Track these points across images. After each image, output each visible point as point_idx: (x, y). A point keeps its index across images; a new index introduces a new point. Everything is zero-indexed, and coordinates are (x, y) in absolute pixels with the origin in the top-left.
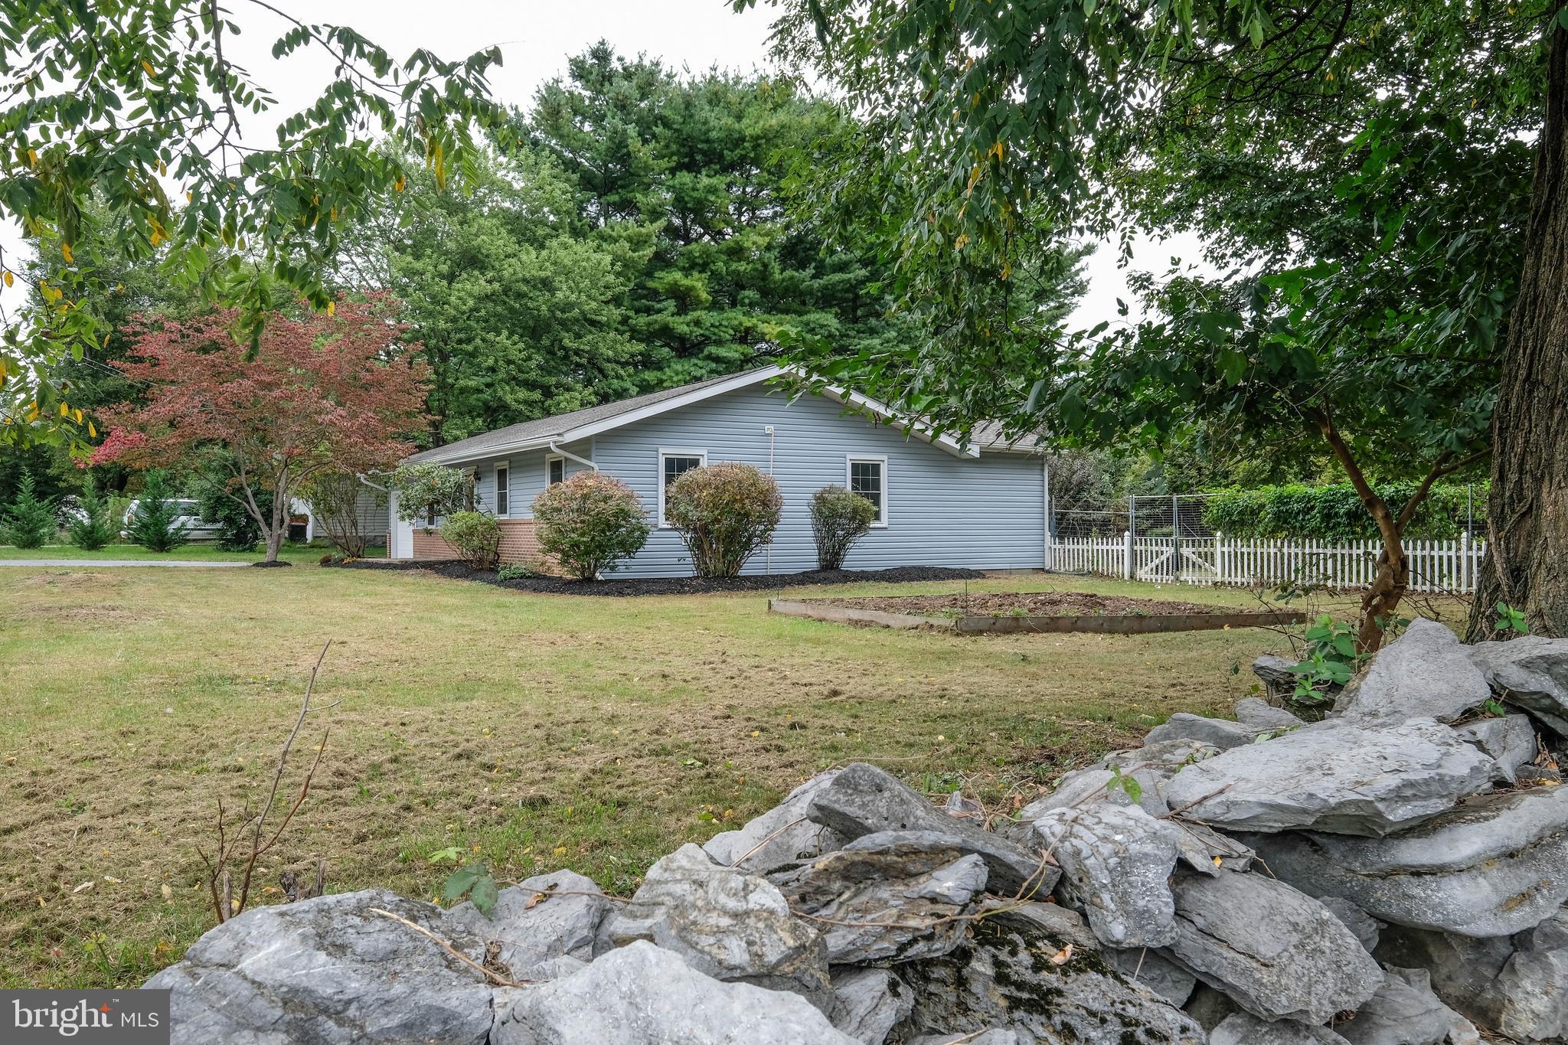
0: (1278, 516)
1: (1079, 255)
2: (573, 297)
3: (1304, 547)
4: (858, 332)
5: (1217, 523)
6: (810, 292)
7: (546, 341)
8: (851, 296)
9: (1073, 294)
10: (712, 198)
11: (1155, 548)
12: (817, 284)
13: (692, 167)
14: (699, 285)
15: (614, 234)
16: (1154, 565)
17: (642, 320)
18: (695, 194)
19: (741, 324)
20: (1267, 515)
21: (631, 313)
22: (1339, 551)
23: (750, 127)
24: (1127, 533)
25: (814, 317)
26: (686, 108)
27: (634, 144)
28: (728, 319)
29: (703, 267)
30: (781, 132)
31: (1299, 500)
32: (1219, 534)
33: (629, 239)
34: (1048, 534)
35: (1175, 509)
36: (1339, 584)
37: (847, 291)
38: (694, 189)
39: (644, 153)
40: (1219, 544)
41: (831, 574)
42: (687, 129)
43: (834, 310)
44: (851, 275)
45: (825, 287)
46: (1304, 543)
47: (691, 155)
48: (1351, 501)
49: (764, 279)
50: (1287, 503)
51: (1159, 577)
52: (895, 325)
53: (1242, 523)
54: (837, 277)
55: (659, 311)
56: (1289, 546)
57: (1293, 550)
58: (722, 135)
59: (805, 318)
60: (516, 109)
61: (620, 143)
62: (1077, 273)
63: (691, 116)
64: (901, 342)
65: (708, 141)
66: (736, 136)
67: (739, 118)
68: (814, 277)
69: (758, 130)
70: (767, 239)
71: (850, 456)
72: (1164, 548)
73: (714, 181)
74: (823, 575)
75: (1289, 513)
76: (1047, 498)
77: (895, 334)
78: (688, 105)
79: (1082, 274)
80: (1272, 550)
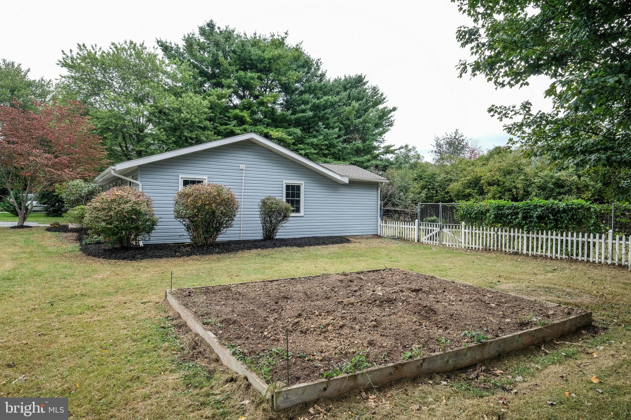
0: (496, 216)
1: (391, 111)
2: (189, 116)
3: (510, 232)
4: (309, 136)
5: (463, 218)
6: (291, 120)
7: (178, 133)
8: (307, 123)
9: (388, 126)
10: (252, 81)
11: (430, 228)
12: (293, 117)
13: (245, 70)
14: (246, 115)
15: (212, 93)
16: (429, 236)
17: (222, 128)
18: (246, 80)
19: (263, 131)
20: (491, 215)
21: (218, 125)
22: (531, 235)
23: (267, 55)
24: (416, 220)
25: (292, 129)
26: (243, 46)
27: (221, 59)
28: (258, 129)
29: (248, 109)
30: (280, 57)
31: (509, 208)
32: (463, 223)
33: (218, 96)
34: (379, 219)
35: (441, 210)
36: (530, 252)
37: (305, 121)
38: (245, 78)
39: (225, 63)
40: (463, 228)
41: (268, 243)
42: (243, 55)
43: (300, 128)
44: (306, 114)
45: (296, 119)
46: (510, 230)
47: (244, 65)
48: (539, 210)
49: (273, 115)
50: (502, 210)
51: (432, 242)
52: (323, 134)
53: (476, 218)
54: (300, 115)
55: (229, 125)
56: (502, 231)
57: (504, 233)
58: (257, 58)
59: (288, 130)
60: (177, 45)
61: (216, 59)
62: (390, 118)
63: (245, 50)
64: (325, 140)
65: (251, 60)
66: (262, 58)
67: (263, 52)
68: (291, 114)
69: (270, 56)
70: (273, 98)
71: (285, 181)
72: (435, 228)
73: (253, 75)
74: (262, 243)
75: (503, 215)
76: (379, 202)
77: (322, 137)
78: (243, 45)
79: (391, 118)
80: (492, 233)
